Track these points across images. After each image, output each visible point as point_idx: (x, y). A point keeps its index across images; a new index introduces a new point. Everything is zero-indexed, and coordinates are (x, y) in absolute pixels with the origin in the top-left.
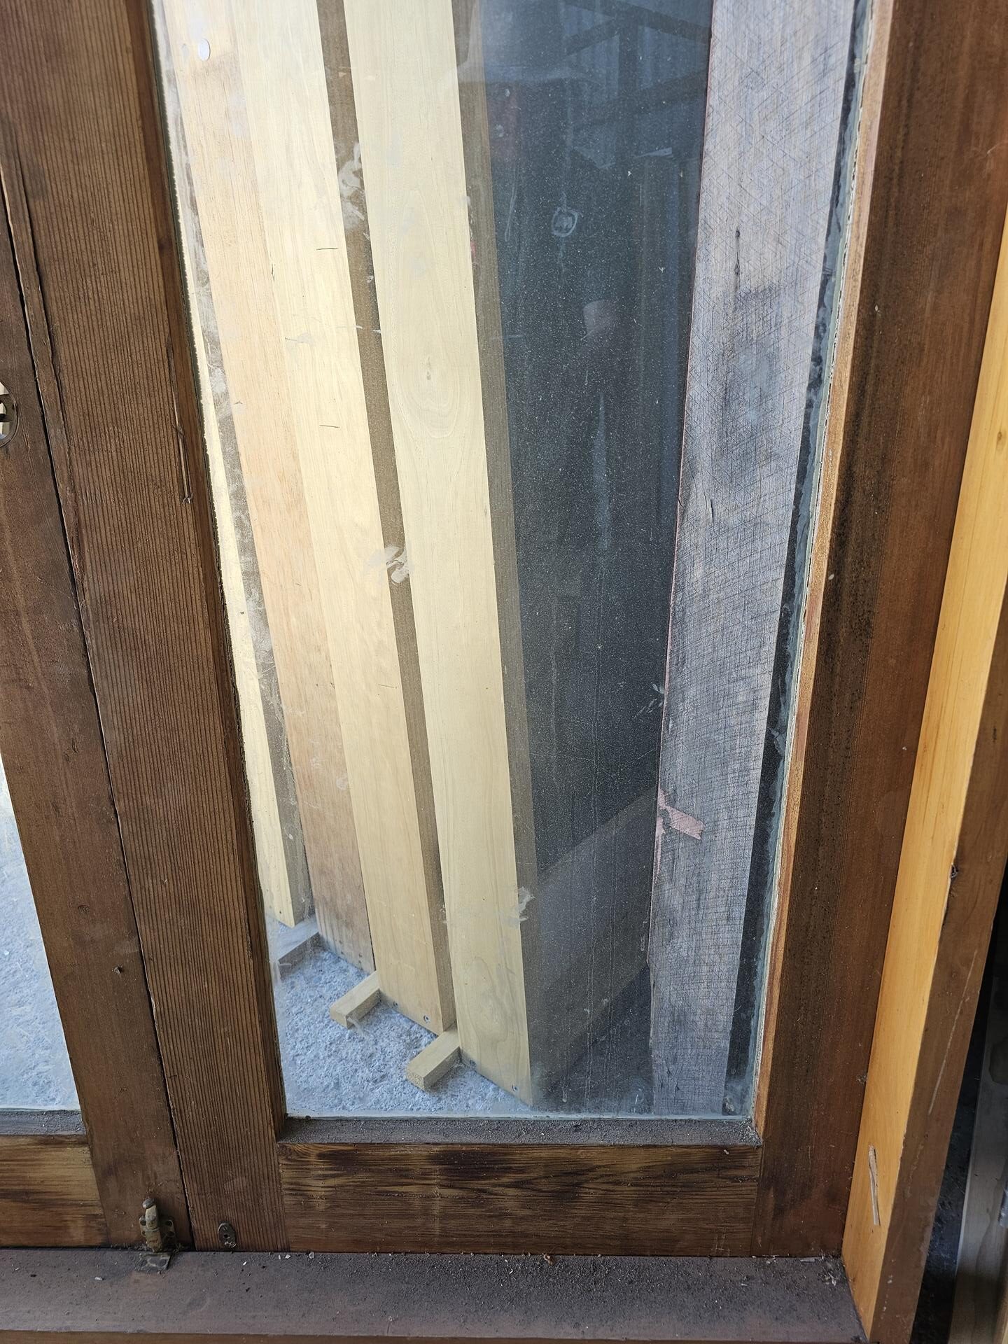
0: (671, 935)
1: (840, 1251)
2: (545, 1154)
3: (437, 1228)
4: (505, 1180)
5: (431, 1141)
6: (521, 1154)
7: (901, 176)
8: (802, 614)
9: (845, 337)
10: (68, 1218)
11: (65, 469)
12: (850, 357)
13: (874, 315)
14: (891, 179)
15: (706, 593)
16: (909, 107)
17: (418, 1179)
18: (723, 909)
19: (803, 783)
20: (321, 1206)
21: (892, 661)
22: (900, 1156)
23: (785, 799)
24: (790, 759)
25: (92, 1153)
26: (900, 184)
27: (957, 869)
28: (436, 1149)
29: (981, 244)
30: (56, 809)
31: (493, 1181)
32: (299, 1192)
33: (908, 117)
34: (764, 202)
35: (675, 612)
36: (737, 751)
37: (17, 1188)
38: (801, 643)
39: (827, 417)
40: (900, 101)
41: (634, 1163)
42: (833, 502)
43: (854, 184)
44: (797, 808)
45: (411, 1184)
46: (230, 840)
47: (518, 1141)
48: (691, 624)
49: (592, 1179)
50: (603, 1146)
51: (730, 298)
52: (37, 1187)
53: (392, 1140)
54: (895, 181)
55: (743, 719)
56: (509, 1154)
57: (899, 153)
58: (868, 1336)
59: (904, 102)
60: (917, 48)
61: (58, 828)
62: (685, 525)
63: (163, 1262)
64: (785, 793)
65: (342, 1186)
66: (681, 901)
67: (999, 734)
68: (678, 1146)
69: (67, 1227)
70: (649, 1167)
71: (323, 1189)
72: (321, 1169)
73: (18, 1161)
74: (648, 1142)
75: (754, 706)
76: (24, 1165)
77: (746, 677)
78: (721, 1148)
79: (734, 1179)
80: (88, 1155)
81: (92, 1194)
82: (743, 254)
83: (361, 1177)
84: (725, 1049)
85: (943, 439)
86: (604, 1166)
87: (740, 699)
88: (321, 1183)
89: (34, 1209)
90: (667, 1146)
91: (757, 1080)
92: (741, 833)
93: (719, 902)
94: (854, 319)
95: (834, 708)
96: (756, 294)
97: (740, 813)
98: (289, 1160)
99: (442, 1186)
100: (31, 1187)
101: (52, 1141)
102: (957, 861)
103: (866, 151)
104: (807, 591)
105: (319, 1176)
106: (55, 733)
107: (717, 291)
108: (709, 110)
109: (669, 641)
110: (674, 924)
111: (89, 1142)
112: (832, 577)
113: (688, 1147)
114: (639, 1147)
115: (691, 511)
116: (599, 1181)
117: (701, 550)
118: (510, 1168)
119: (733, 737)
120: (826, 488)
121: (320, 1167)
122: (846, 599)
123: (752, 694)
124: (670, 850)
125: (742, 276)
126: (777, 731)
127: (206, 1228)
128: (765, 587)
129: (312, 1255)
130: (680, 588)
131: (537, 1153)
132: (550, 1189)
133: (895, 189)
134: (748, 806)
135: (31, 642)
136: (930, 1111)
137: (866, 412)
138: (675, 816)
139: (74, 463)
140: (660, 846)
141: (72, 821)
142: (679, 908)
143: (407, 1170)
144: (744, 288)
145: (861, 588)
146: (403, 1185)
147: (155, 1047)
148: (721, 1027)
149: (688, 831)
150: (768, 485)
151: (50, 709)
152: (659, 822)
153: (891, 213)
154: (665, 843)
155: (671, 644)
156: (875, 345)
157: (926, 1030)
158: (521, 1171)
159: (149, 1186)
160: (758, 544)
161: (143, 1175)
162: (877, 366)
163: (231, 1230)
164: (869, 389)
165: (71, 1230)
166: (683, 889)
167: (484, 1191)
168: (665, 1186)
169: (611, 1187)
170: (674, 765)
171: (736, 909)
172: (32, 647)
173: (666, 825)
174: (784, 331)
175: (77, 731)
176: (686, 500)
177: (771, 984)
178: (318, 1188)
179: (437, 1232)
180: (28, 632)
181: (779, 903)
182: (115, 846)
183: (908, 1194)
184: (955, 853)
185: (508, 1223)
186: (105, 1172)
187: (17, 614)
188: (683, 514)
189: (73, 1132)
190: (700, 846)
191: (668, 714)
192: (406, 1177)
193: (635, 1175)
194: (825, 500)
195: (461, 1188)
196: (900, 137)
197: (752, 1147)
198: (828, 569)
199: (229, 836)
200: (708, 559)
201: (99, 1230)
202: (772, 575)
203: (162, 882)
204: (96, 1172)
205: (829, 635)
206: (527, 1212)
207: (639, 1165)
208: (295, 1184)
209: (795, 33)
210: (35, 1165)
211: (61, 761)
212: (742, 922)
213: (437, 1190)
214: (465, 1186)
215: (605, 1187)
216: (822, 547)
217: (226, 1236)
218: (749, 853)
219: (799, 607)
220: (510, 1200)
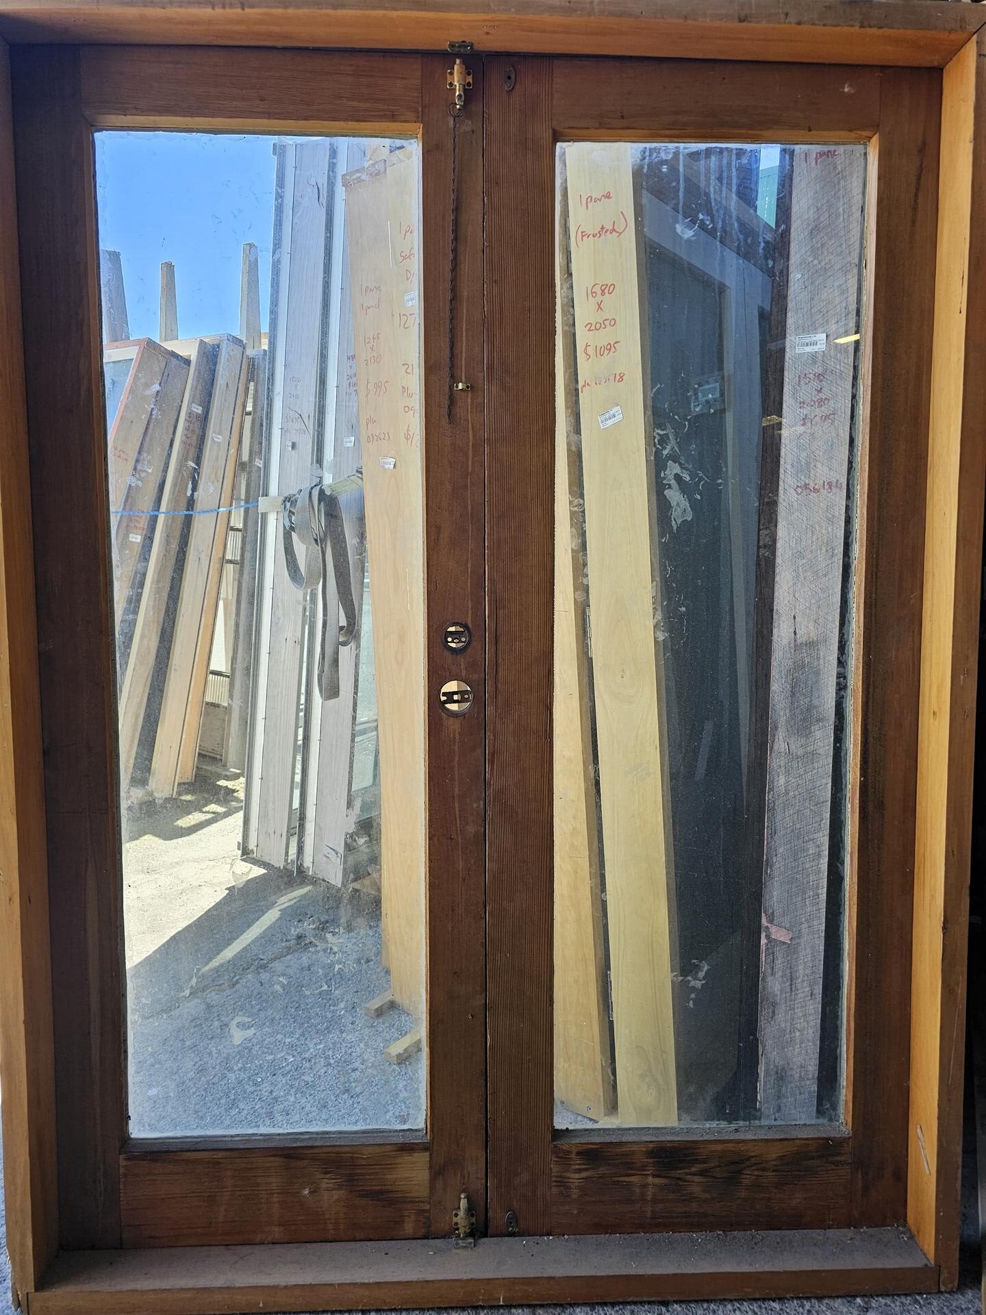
0: (773, 1012)
1: (906, 1221)
2: (719, 1147)
3: (648, 1210)
4: (693, 1169)
5: (648, 1140)
6: (704, 1148)
7: (876, 604)
8: (847, 799)
9: (857, 668)
10: (406, 1213)
11: (492, 725)
12: (861, 677)
13: (870, 659)
14: (871, 605)
15: (787, 792)
16: (876, 578)
17: (638, 1170)
18: (807, 989)
19: (858, 891)
20: (575, 1193)
21: (896, 823)
22: (937, 1116)
23: (847, 903)
24: (848, 879)
25: (430, 1158)
26: (876, 607)
27: (944, 928)
28: (651, 1145)
29: (913, 632)
30: (453, 910)
31: (686, 1171)
32: (562, 1184)
33: (876, 582)
34: (807, 605)
35: (768, 804)
36: (811, 884)
37: (377, 1188)
38: (849, 815)
39: (851, 703)
40: (872, 576)
41: (774, 1153)
42: (859, 742)
43: (855, 605)
44: (856, 906)
45: (634, 1175)
46: (547, 928)
47: (701, 1139)
48: (779, 809)
49: (748, 1167)
50: (755, 1140)
51: (792, 645)
52: (389, 1187)
53: (624, 1140)
54: (873, 607)
55: (813, 864)
56: (696, 1149)
57: (874, 595)
58: (933, 1263)
59: (874, 577)
60: (877, 557)
61: (452, 923)
62: (773, 755)
63: (470, 1243)
64: (847, 899)
65: (591, 1178)
66: (779, 987)
67: (955, 853)
68: (800, 1139)
69: (403, 1222)
70: (783, 1156)
71: (578, 1181)
72: (578, 1164)
73: (381, 1165)
74: (782, 1137)
75: (819, 855)
76: (386, 1168)
77: (813, 839)
78: (828, 1139)
79: (836, 1164)
80: (428, 1159)
81: (423, 1192)
82: (798, 626)
83: (603, 1170)
84: (814, 1092)
85: (907, 714)
86: (756, 1156)
87: (811, 852)
88: (577, 1176)
89: (384, 1207)
90: (794, 1139)
91: (843, 1092)
92: (816, 936)
93: (805, 984)
94: (861, 661)
95: (870, 848)
96: (806, 644)
97: (815, 923)
98: (558, 1157)
99: (654, 1176)
100: (386, 1187)
101: (407, 1148)
102: (944, 923)
103: (859, 594)
104: (849, 787)
105: (576, 1169)
106: (460, 865)
107: (785, 642)
108: (777, 564)
109: (766, 820)
110: (774, 1004)
111: (431, 1148)
112: (862, 779)
113: (807, 1139)
114: (777, 1140)
115: (776, 747)
116: (754, 1168)
117: (783, 768)
118: (697, 1160)
119: (808, 876)
120: (855, 735)
121: (577, 1163)
122: (871, 791)
123: (818, 848)
124: (771, 953)
125: (798, 636)
126: (840, 863)
127: (498, 1217)
128: (821, 788)
129: (566, 1237)
130: (771, 789)
131: (713, 1147)
132: (722, 1176)
133: (874, 609)
134: (819, 918)
135: (457, 813)
136: (950, 1082)
137: (871, 701)
138: (773, 929)
139: (497, 723)
140: (764, 952)
141: (460, 918)
142: (778, 993)
143: (633, 1163)
144: (799, 641)
145: (877, 784)
146: (628, 1175)
147: (484, 1071)
148: (810, 1076)
149: (782, 939)
150: (818, 734)
151: (460, 851)
152: (763, 935)
153: (873, 619)
154: (767, 949)
155: (767, 822)
156: (872, 672)
157: (941, 1027)
158: (704, 1162)
159: (463, 1184)
160: (816, 765)
161: (461, 1174)
162: (873, 682)
163: (514, 1219)
164: (871, 690)
165: (405, 1225)
166: (781, 979)
167: (679, 1179)
168: (793, 1171)
169: (760, 1173)
170: (772, 897)
171: (816, 987)
172: (458, 816)
173: (768, 937)
174: (821, 662)
175: (472, 862)
176: (773, 742)
177: (848, 1021)
178: (575, 1178)
179: (649, 1214)
180: (457, 809)
181: (849, 967)
182: (481, 933)
183: (945, 1145)
184: (942, 919)
185: (694, 1205)
186: (437, 1172)
187: (454, 798)
188: (771, 750)
189: (421, 1141)
190: (791, 949)
191: (767, 865)
192: (631, 1169)
193: (774, 1163)
194: (855, 741)
195: (665, 1177)
196: (874, 590)
197: (845, 1138)
198: (860, 775)
199: (547, 925)
200: (787, 773)
201: (424, 1223)
202: (824, 781)
203: (506, 955)
204: (431, 1172)
205: (864, 808)
206: (706, 1196)
207: (777, 1155)
208: (561, 1177)
209: (818, 539)
210: (391, 1168)
211: (461, 880)
212: (820, 996)
213: (650, 1180)
214: (668, 1175)
215: (756, 1173)
216: (856, 764)
217: (511, 1223)
218: (822, 948)
219: (846, 795)
220: (696, 1185)
